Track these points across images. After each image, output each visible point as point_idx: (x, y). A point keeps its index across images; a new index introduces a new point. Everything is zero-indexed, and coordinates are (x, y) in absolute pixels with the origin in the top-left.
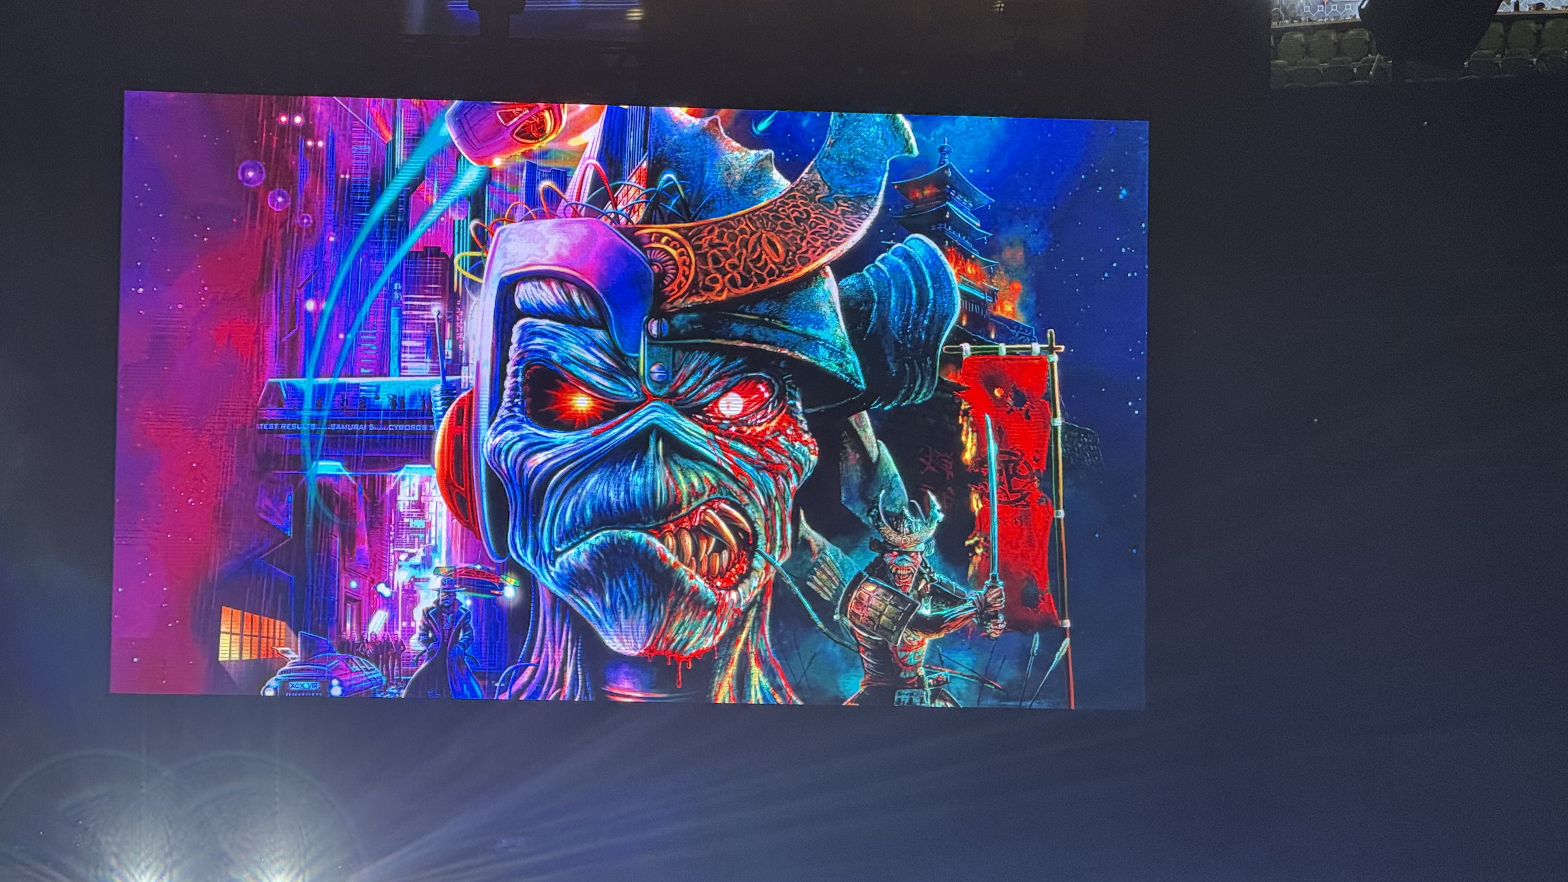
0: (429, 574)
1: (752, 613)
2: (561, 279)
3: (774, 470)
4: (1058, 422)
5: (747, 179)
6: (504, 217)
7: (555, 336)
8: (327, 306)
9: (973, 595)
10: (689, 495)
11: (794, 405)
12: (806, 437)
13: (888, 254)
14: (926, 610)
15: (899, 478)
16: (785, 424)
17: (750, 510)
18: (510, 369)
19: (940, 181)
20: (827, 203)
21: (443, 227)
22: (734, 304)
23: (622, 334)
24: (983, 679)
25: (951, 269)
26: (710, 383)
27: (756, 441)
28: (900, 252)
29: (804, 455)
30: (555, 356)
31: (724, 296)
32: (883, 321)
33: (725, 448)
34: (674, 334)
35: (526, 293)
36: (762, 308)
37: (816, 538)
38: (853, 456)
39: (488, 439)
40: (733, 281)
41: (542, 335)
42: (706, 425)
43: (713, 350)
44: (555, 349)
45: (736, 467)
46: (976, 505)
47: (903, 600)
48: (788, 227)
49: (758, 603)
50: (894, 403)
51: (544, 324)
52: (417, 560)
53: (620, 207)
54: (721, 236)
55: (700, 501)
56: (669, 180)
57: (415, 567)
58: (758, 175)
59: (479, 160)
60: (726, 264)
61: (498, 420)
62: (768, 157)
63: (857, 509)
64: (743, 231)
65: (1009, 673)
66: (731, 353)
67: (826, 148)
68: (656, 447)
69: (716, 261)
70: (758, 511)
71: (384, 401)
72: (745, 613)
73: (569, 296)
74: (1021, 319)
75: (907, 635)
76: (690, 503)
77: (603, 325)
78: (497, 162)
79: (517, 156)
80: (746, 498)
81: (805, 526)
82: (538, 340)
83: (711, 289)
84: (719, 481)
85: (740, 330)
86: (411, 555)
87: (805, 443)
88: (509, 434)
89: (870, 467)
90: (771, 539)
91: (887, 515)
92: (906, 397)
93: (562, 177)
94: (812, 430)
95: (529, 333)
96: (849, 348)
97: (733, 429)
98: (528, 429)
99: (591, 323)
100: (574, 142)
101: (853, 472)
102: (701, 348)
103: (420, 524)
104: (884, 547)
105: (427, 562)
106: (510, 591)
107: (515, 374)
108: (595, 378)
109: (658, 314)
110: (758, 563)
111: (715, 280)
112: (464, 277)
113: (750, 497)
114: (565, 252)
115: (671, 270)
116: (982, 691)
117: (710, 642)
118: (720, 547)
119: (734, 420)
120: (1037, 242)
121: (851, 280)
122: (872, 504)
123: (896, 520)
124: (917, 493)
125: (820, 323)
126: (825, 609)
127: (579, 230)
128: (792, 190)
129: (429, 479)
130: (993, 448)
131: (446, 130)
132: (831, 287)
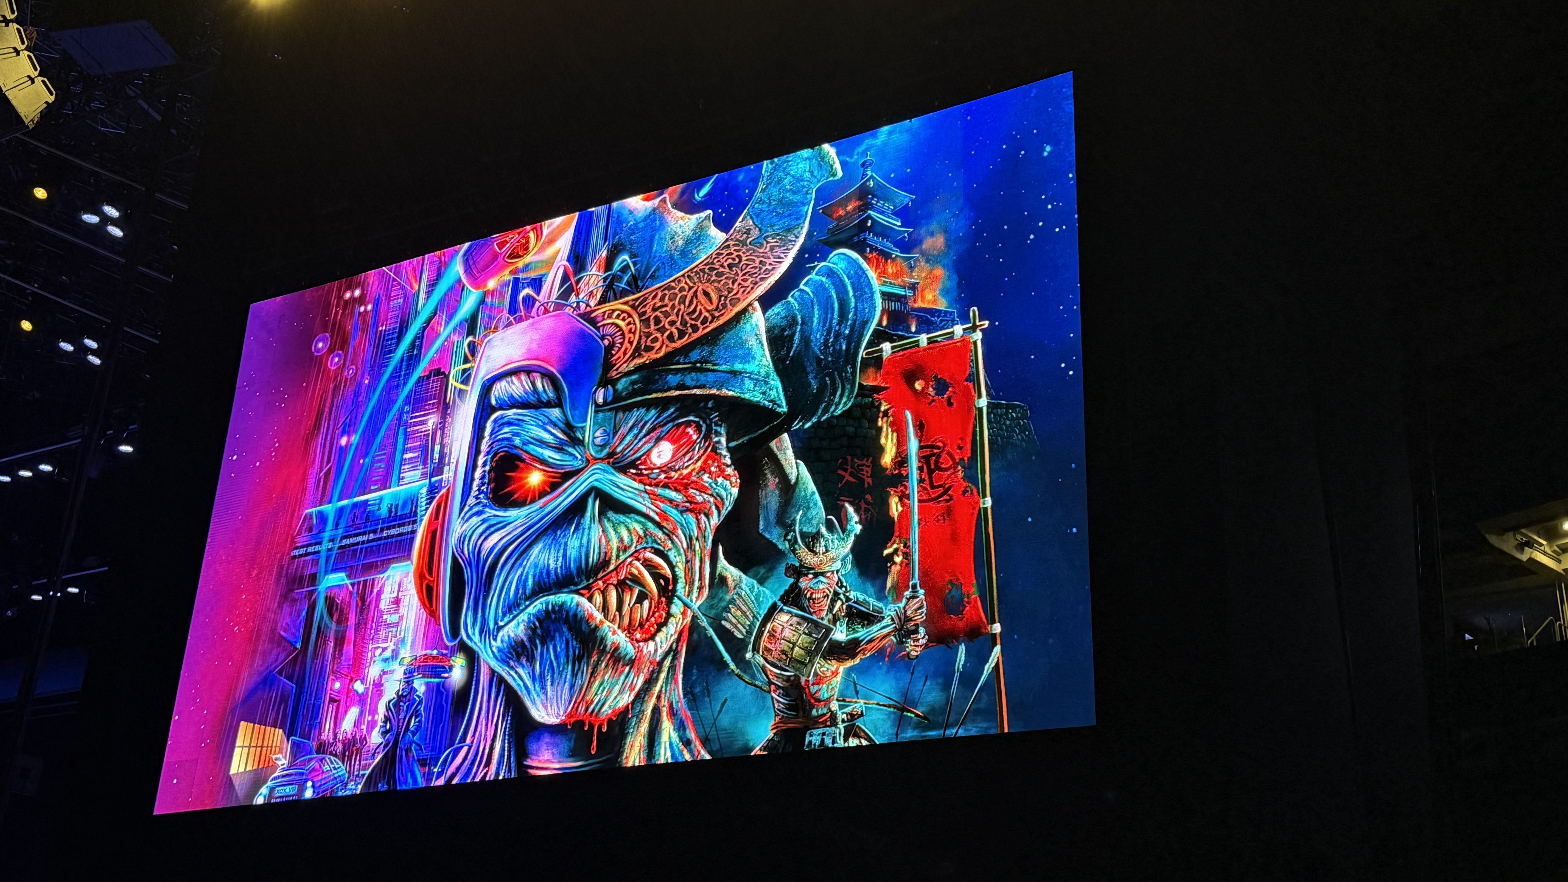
0: (395, 665)
1: (667, 663)
2: (528, 371)
3: (696, 509)
4: (983, 402)
5: (688, 242)
6: (491, 328)
7: (518, 422)
8: (355, 439)
9: (890, 610)
10: (618, 550)
11: (719, 442)
12: (730, 471)
13: (813, 276)
14: (840, 634)
15: (817, 496)
16: (710, 462)
17: (672, 555)
18: (481, 460)
19: (863, 193)
20: (757, 243)
21: (446, 351)
22: (670, 357)
23: (573, 407)
24: (901, 708)
25: (872, 274)
26: (645, 436)
27: (682, 485)
28: (824, 271)
29: (725, 489)
30: (517, 441)
31: (662, 354)
32: (806, 340)
33: (654, 496)
34: (617, 397)
35: (501, 390)
36: (695, 355)
38: (772, 481)
39: (457, 528)
40: (671, 338)
41: (510, 424)
42: (639, 477)
43: (648, 405)
44: (517, 434)
45: (663, 515)
46: (895, 508)
47: (817, 625)
48: (720, 274)
49: (673, 652)
50: (814, 420)
51: (511, 413)
52: (388, 653)
53: (581, 296)
54: (662, 299)
55: (628, 554)
56: (624, 260)
57: (386, 660)
58: (698, 237)
59: (477, 287)
60: (665, 323)
61: (467, 508)
62: (708, 217)
63: (774, 536)
64: (682, 289)
65: (930, 695)
66: (662, 404)
67: (758, 194)
68: (593, 507)
69: (657, 321)
70: (679, 554)
71: (384, 511)
72: (660, 664)
73: (533, 384)
74: (942, 305)
75: (822, 666)
76: (618, 557)
77: (559, 404)
78: (492, 284)
79: (506, 276)
80: (669, 543)
81: (722, 562)
82: (506, 429)
83: (652, 348)
84: (646, 530)
85: (673, 380)
86: (384, 649)
87: (727, 477)
88: (475, 520)
89: (788, 489)
90: (690, 582)
91: (803, 535)
92: (826, 411)
93: (537, 283)
94: (736, 463)
95: (500, 424)
96: (773, 375)
97: (663, 476)
98: (490, 512)
99: (549, 404)
100: (550, 251)
101: (771, 497)
102: (638, 405)
103: (394, 618)
104: (798, 572)
105: (395, 654)
106: (457, 674)
107: (484, 464)
108: (547, 453)
109: (606, 382)
110: (677, 608)
111: (656, 340)
112: (455, 388)
113: (673, 542)
114: (534, 346)
115: (619, 340)
116: (900, 722)
117: (626, 699)
118: (641, 598)
119: (666, 468)
120: (958, 224)
121: (778, 309)
122: (788, 527)
123: (812, 540)
124: (833, 508)
125: (747, 357)
126: (736, 647)
127: (548, 323)
128: (727, 240)
129: (407, 575)
130: (913, 445)
131: (457, 269)
132: (758, 320)
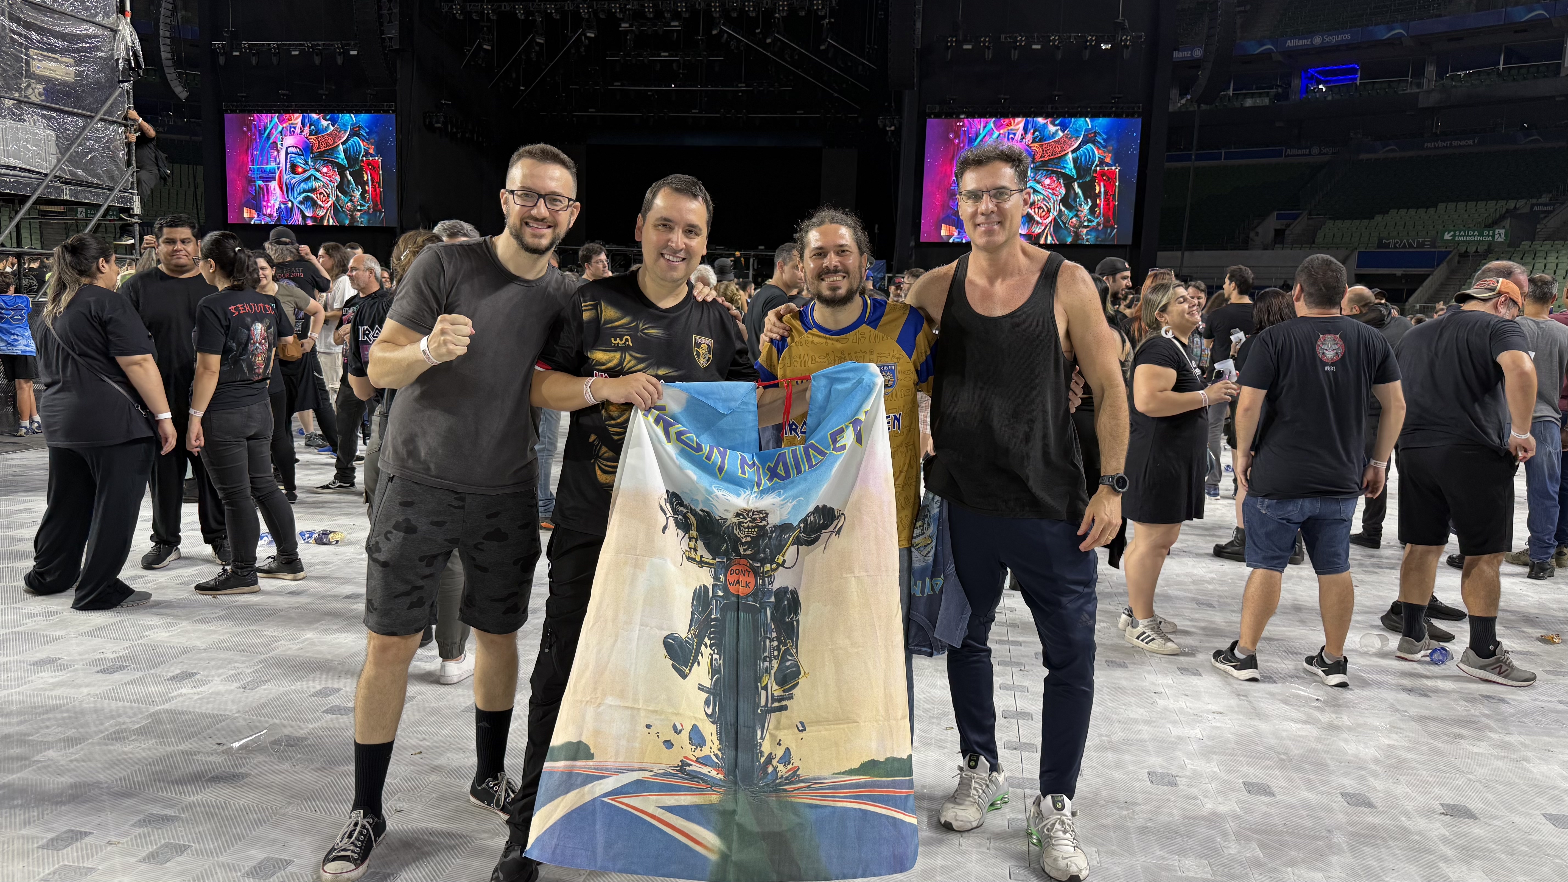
1: (1049, 225)
3: (1055, 195)
4: (1117, 184)
5: (1054, 133)
9: (1096, 221)
10: (1037, 200)
11: (1061, 181)
12: (1063, 188)
13: (1083, 149)
15: (1082, 196)
16: (1058, 185)
17: (1050, 203)
19: (1095, 132)
20: (1070, 138)
22: (1049, 160)
26: (1043, 177)
27: (1052, 189)
28: (1086, 148)
29: (1062, 191)
31: (1047, 158)
32: (1081, 163)
33: (1045, 190)
34: (1036, 167)
36: (1055, 161)
37: (1063, 209)
38: (1073, 192)
40: (1049, 155)
42: (1042, 186)
43: (1044, 170)
45: (1048, 194)
46: (1098, 201)
47: (1081, 221)
48: (1062, 143)
49: (1050, 223)
50: (1082, 180)
53: (1026, 140)
54: (1047, 146)
55: (1040, 202)
59: (997, 131)
60: (1048, 152)
62: (1059, 128)
63: (1072, 203)
64: (1052, 145)
65: (1103, 236)
66: (1048, 171)
67: (1071, 126)
69: (1046, 151)
70: (1052, 203)
74: (1111, 162)
75: (1081, 229)
78: (1002, 131)
79: (1006, 130)
81: (1061, 206)
83: (1045, 157)
84: (1044, 197)
85: (1050, 165)
89: (1076, 194)
90: (1054, 209)
91: (1079, 204)
92: (1085, 179)
93: (1015, 134)
94: (1064, 186)
96: (1073, 169)
100: (1017, 127)
101: (1072, 196)
102: (1042, 169)
104: (1078, 211)
109: (1033, 162)
110: (1051, 214)
111: (1046, 155)
113: (1050, 201)
115: (1036, 153)
117: (1040, 231)
118: (1043, 211)
119: (1048, 185)
120: (1115, 146)
121: (1074, 154)
122: (1076, 201)
123: (1081, 205)
124: (1086, 199)
125: (1067, 164)
126: (1064, 224)
128: (1063, 135)
130: (1103, 190)
131: (991, 125)
132: (1070, 156)
